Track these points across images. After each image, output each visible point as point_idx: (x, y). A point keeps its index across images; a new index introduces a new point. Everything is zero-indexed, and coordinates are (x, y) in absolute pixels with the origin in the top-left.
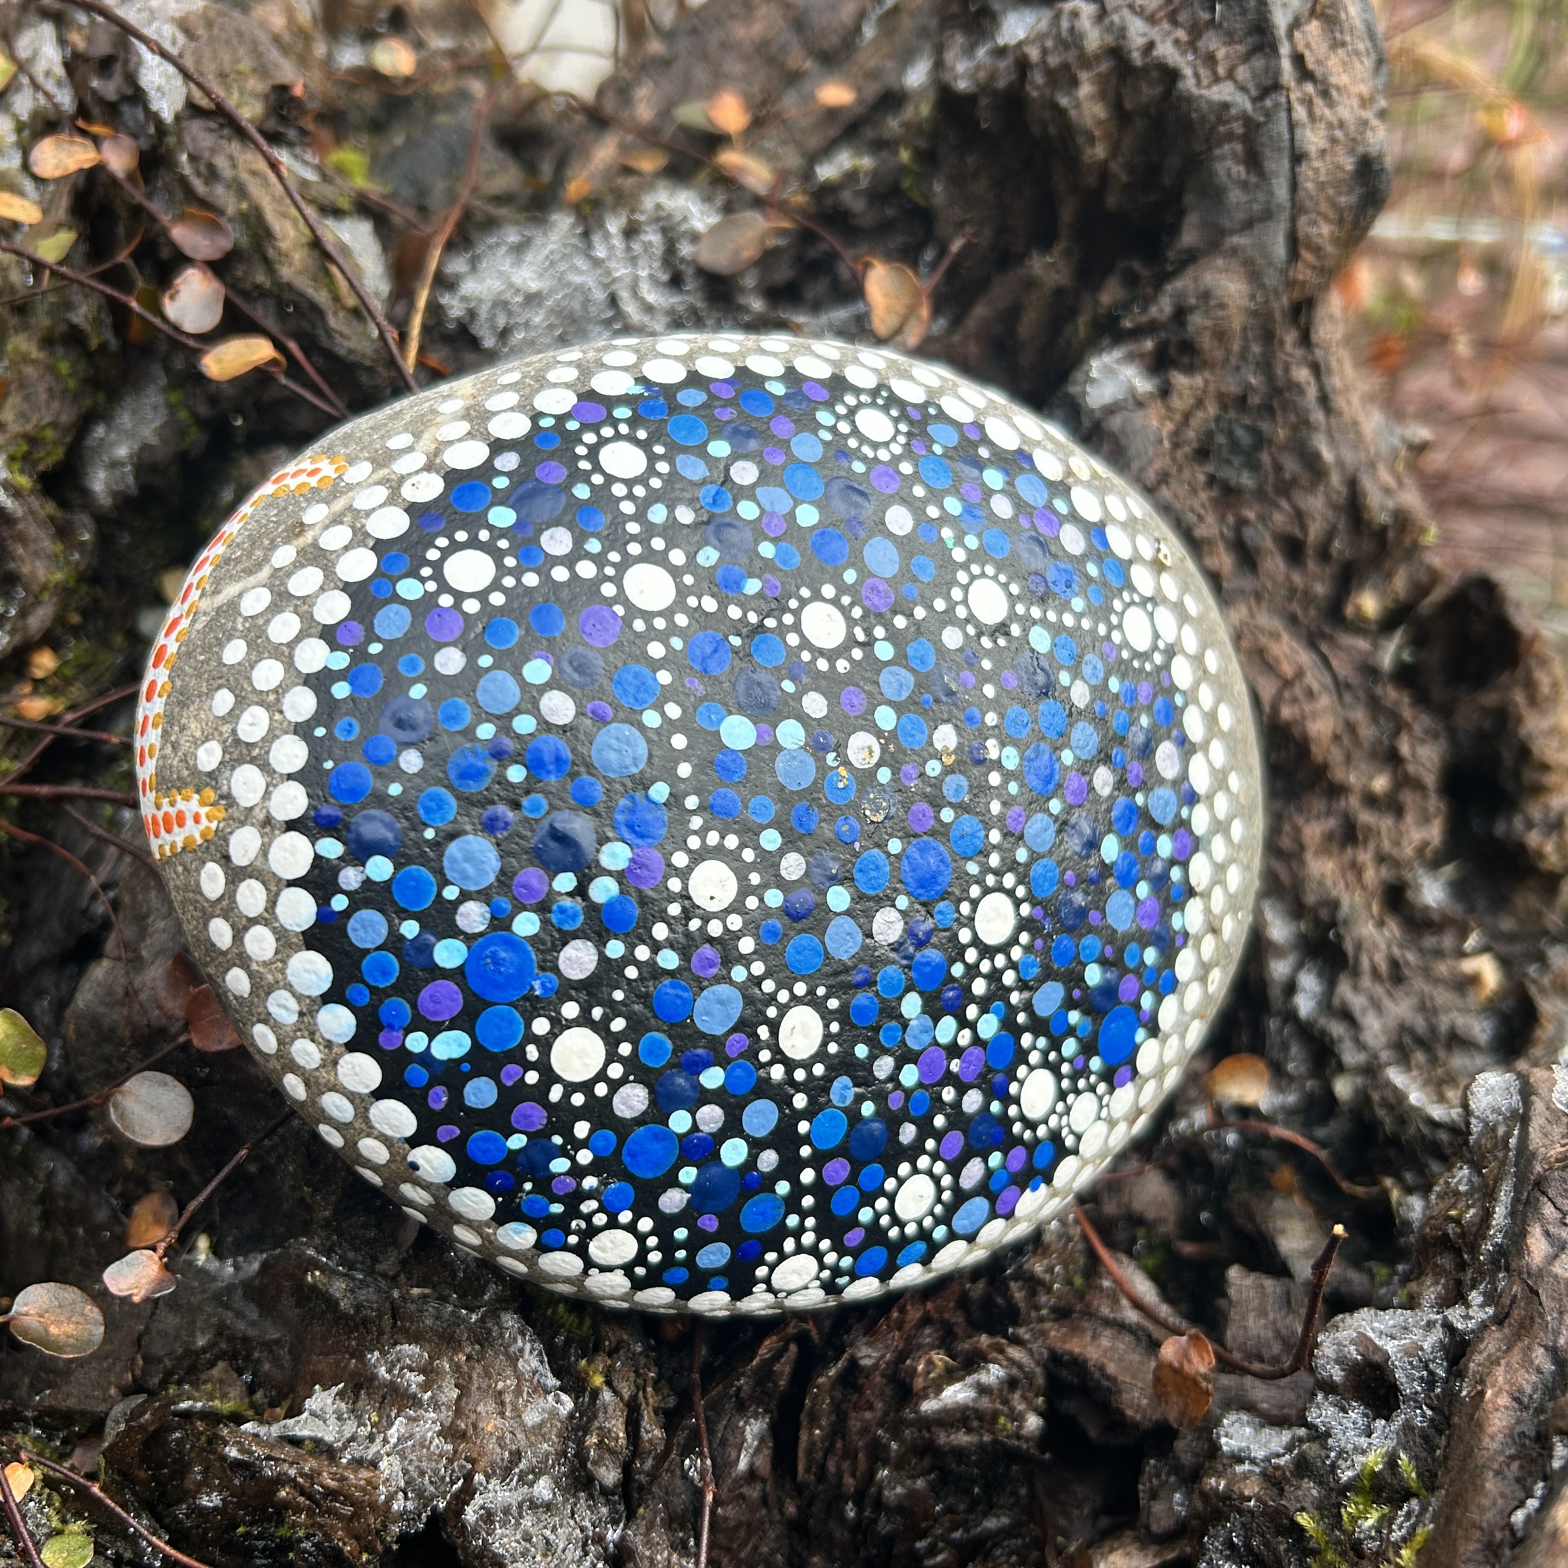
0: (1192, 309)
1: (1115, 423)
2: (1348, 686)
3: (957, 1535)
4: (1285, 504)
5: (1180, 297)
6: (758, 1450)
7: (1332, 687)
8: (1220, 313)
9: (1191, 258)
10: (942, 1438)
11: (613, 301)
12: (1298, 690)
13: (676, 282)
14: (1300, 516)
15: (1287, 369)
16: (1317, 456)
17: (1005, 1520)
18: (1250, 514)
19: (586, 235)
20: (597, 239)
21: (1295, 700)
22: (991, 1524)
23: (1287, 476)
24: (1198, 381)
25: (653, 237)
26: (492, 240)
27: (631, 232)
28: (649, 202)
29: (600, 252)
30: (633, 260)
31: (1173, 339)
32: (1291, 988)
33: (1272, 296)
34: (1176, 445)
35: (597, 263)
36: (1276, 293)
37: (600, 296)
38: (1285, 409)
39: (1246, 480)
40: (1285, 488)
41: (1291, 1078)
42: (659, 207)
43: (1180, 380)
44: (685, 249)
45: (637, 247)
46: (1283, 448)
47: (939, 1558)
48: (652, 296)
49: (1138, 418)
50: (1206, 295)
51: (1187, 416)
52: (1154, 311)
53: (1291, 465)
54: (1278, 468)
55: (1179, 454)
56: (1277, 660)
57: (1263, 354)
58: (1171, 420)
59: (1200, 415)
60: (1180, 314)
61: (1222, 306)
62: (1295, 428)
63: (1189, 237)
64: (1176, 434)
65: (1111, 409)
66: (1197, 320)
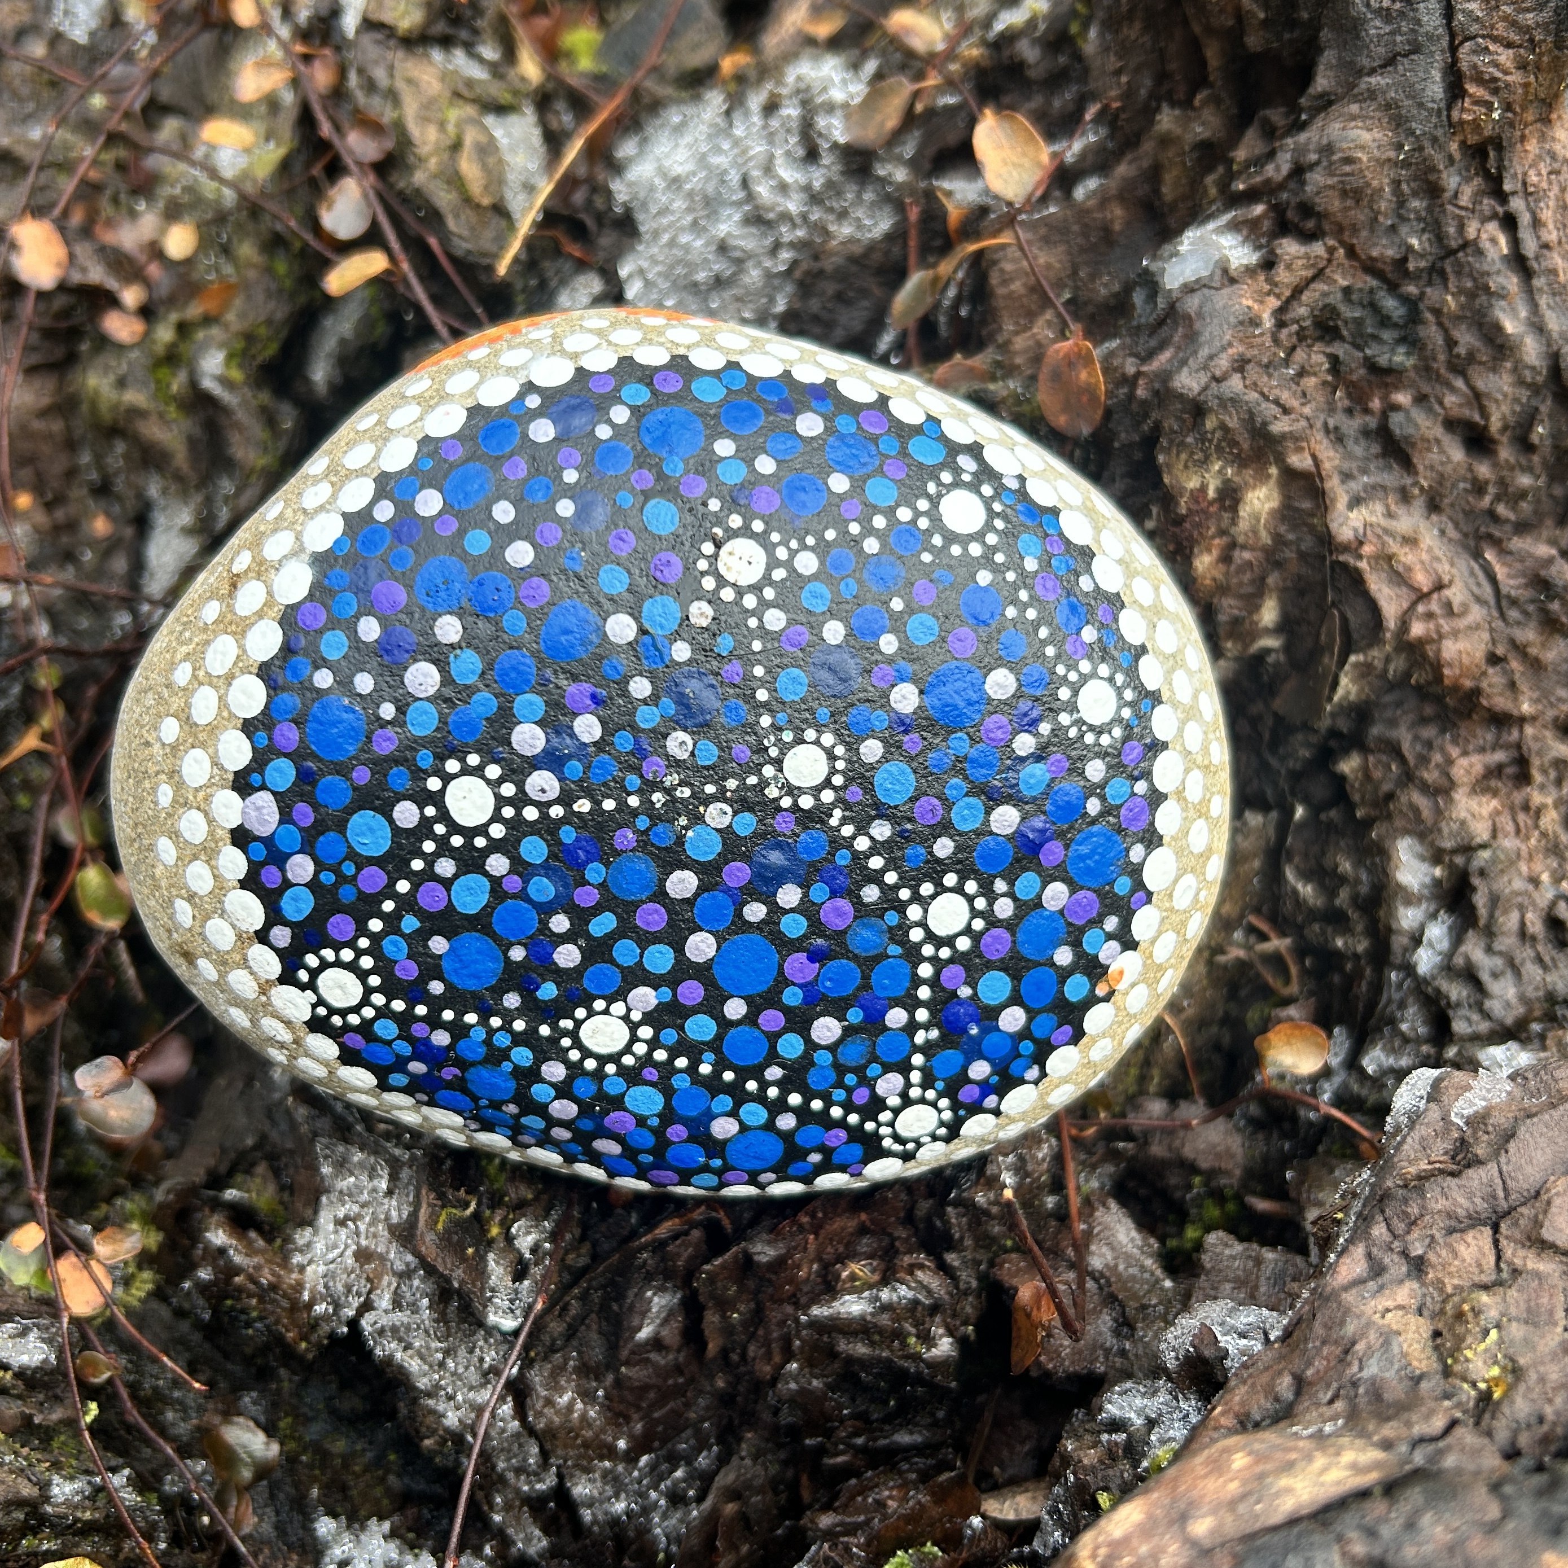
0: (1312, 166)
1: (1192, 304)
2: (1514, 602)
3: (860, 1441)
4: (1459, 383)
5: (1300, 150)
6: (665, 1321)
7: (1492, 601)
8: (1347, 169)
9: (1326, 103)
10: (843, 1346)
11: (745, 183)
12: (1434, 606)
13: (812, 155)
14: (1477, 398)
15: (1461, 227)
16: (1499, 328)
17: (918, 1438)
18: (1402, 398)
19: (728, 113)
20: (737, 116)
21: (1430, 616)
22: (904, 1438)
23: (1461, 350)
24: (1318, 249)
25: (791, 111)
26: (658, 122)
27: (771, 108)
28: (791, 76)
29: (739, 131)
30: (770, 138)
31: (1294, 201)
32: (1417, 939)
33: (1427, 144)
34: (1281, 324)
35: (736, 142)
36: (1435, 140)
37: (734, 177)
38: (1459, 273)
39: (1400, 357)
40: (1460, 367)
41: (1406, 1040)
42: (799, 78)
43: (1290, 248)
44: (821, 122)
45: (775, 123)
46: (1458, 319)
47: (840, 1459)
48: (788, 174)
49: (1221, 298)
50: (1328, 149)
51: (1297, 292)
52: (1270, 170)
53: (1466, 339)
54: (1451, 343)
55: (1284, 333)
56: (1409, 569)
57: (1429, 209)
58: (1278, 296)
59: (1320, 286)
60: (1299, 171)
61: (1349, 160)
62: (1472, 295)
63: (1322, 82)
64: (1280, 312)
65: (1189, 289)
66: (1316, 179)
